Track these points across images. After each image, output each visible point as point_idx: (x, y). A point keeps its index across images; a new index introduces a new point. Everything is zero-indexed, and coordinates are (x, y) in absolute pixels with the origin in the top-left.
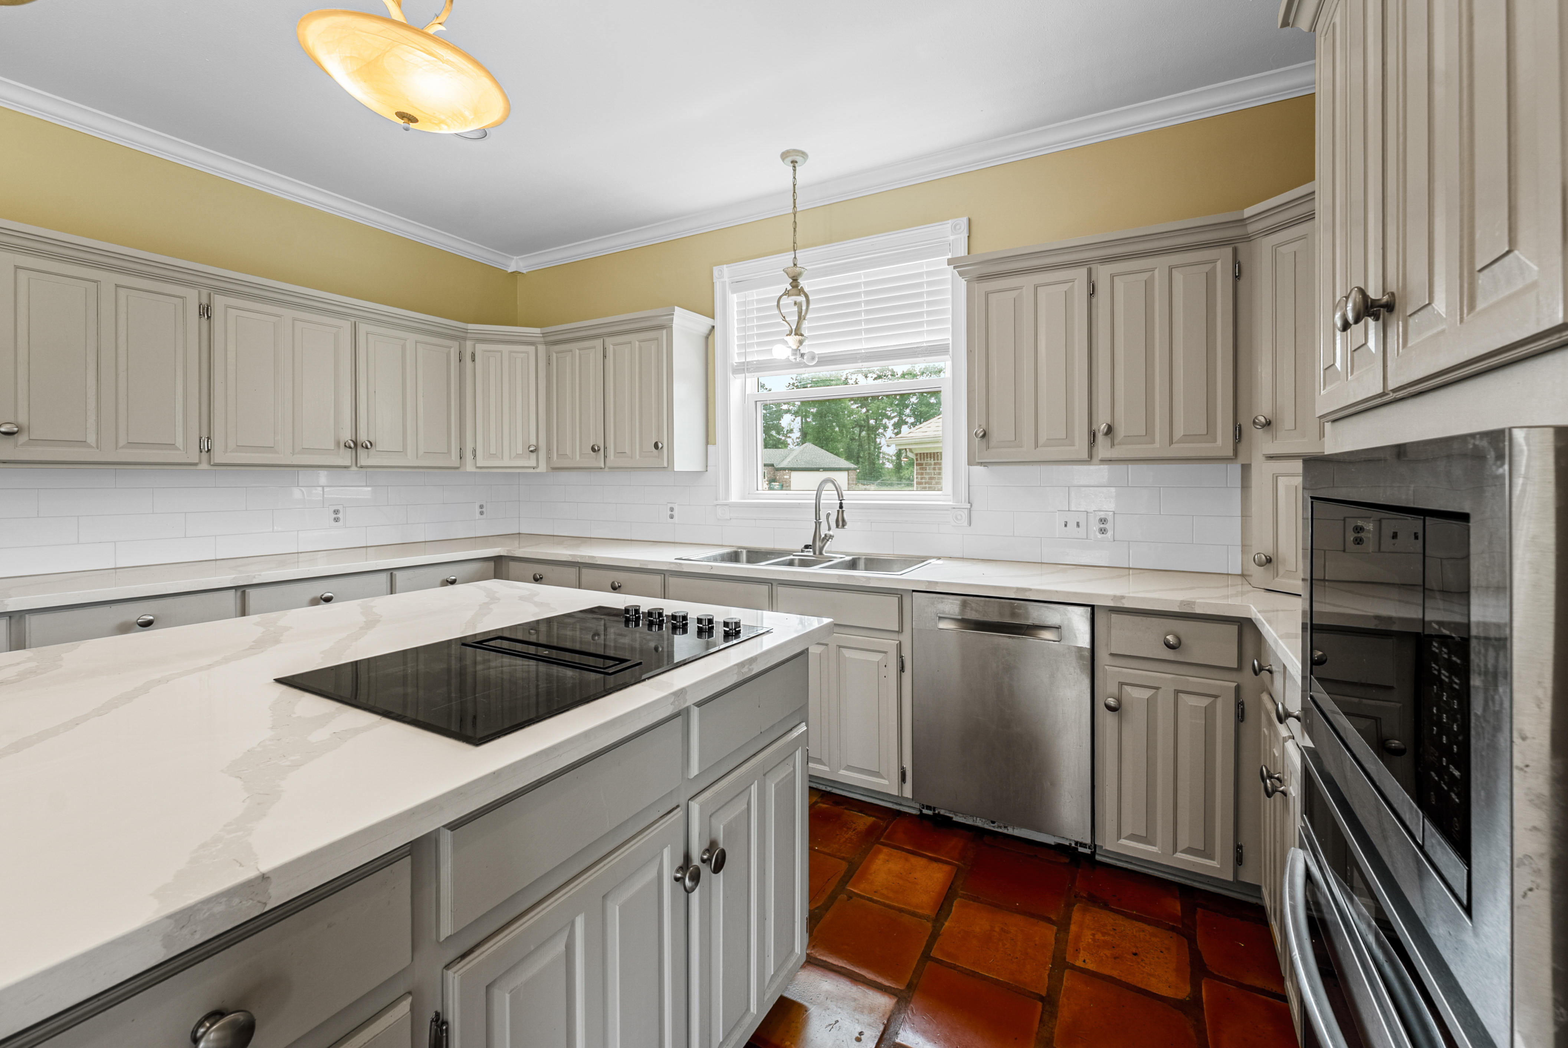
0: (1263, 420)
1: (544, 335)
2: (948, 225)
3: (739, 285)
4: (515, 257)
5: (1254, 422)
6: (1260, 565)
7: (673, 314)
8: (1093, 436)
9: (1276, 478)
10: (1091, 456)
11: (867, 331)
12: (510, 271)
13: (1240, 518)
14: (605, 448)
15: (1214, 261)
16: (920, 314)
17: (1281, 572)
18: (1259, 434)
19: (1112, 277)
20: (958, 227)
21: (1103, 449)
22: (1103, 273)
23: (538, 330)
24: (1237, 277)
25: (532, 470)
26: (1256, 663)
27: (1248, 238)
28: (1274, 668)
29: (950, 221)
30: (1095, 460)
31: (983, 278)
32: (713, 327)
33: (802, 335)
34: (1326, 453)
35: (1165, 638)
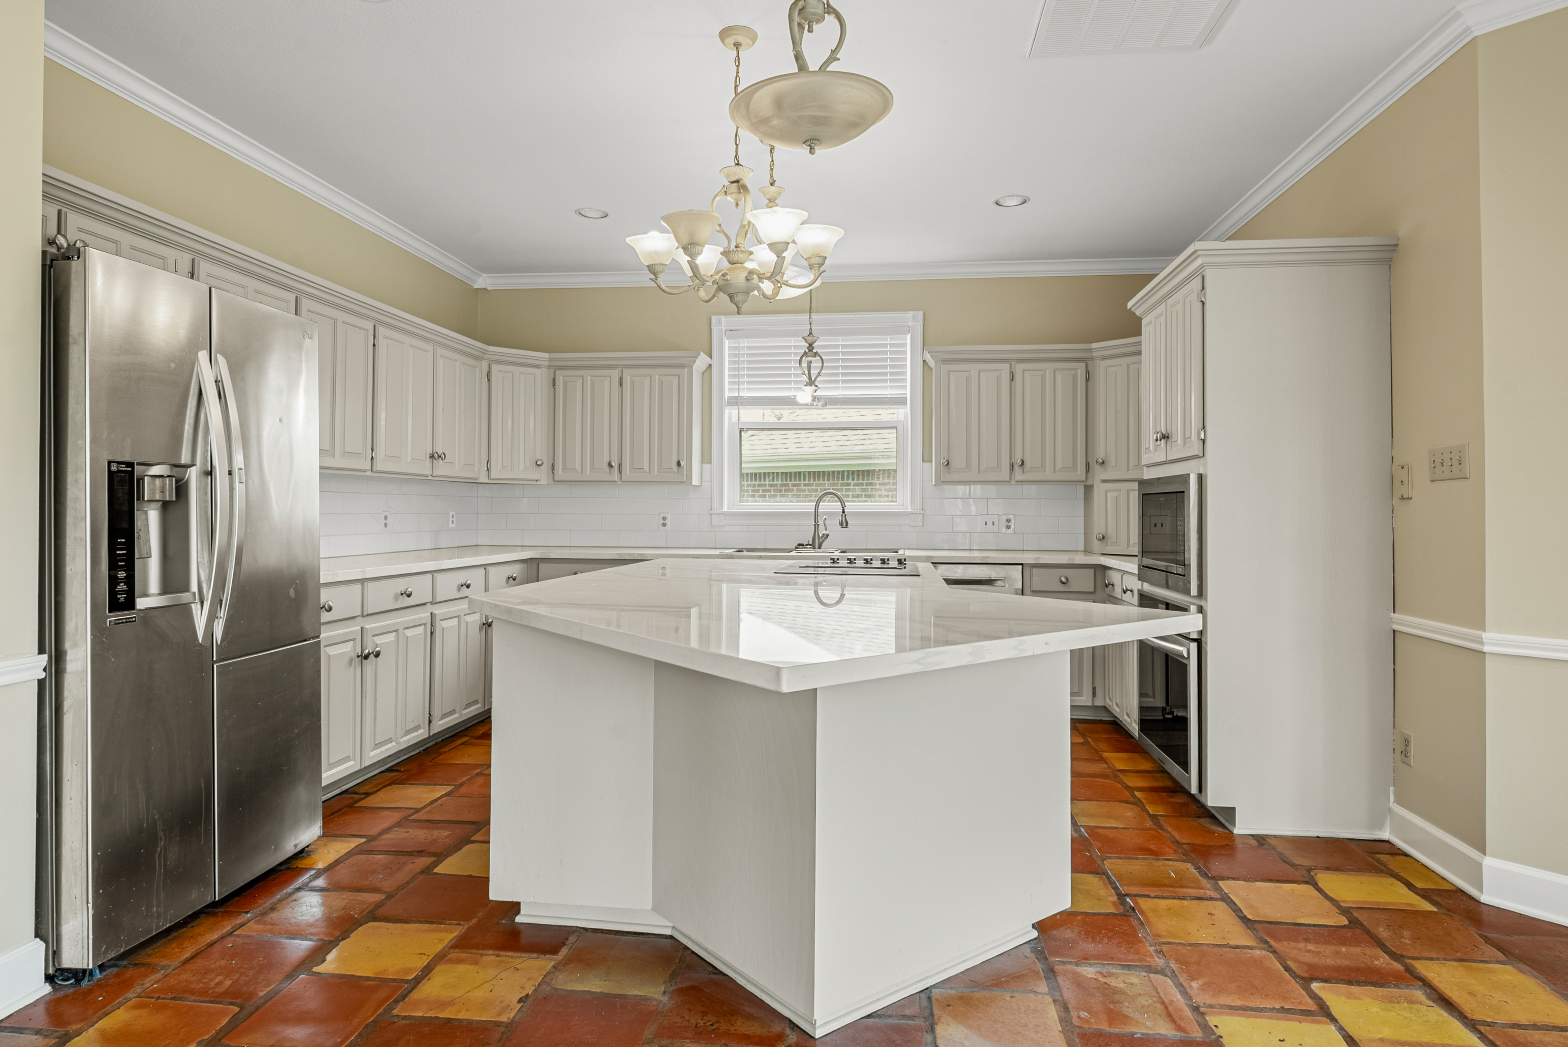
0: (1101, 461)
1: (551, 360)
2: (910, 314)
3: (732, 332)
4: (484, 275)
5: (1097, 462)
6: (1099, 540)
7: (697, 357)
8: (1012, 466)
9: (1107, 491)
10: (1011, 479)
11: (844, 381)
12: (475, 287)
13: (1083, 518)
14: (620, 465)
15: (1077, 369)
16: (885, 374)
17: (1109, 544)
18: (1097, 468)
19: (1024, 371)
20: (916, 317)
21: (1019, 475)
22: (1019, 368)
23: (546, 355)
24: (1087, 380)
25: (536, 483)
26: (1107, 581)
27: (1092, 359)
28: (1115, 583)
29: (911, 312)
30: (1013, 482)
31: (946, 361)
32: (710, 365)
33: (817, 386)
34: (1144, 478)
35: (1060, 579)
